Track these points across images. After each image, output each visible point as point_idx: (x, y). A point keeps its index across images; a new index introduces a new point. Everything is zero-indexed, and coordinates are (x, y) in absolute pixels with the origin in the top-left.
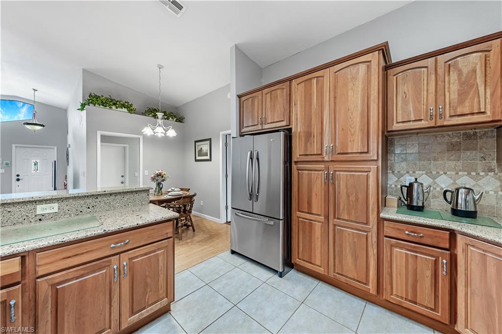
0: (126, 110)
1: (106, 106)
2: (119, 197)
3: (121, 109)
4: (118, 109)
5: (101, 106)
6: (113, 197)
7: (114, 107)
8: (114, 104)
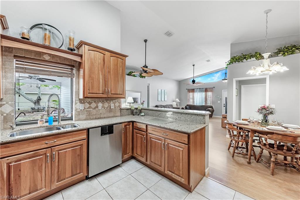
0: (254, 59)
1: (239, 62)
2: (189, 116)
3: (250, 60)
4: (248, 60)
5: (237, 62)
6: (187, 115)
7: (245, 60)
8: (245, 58)
